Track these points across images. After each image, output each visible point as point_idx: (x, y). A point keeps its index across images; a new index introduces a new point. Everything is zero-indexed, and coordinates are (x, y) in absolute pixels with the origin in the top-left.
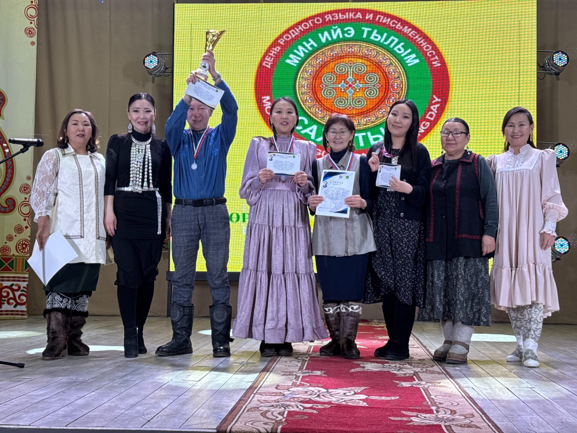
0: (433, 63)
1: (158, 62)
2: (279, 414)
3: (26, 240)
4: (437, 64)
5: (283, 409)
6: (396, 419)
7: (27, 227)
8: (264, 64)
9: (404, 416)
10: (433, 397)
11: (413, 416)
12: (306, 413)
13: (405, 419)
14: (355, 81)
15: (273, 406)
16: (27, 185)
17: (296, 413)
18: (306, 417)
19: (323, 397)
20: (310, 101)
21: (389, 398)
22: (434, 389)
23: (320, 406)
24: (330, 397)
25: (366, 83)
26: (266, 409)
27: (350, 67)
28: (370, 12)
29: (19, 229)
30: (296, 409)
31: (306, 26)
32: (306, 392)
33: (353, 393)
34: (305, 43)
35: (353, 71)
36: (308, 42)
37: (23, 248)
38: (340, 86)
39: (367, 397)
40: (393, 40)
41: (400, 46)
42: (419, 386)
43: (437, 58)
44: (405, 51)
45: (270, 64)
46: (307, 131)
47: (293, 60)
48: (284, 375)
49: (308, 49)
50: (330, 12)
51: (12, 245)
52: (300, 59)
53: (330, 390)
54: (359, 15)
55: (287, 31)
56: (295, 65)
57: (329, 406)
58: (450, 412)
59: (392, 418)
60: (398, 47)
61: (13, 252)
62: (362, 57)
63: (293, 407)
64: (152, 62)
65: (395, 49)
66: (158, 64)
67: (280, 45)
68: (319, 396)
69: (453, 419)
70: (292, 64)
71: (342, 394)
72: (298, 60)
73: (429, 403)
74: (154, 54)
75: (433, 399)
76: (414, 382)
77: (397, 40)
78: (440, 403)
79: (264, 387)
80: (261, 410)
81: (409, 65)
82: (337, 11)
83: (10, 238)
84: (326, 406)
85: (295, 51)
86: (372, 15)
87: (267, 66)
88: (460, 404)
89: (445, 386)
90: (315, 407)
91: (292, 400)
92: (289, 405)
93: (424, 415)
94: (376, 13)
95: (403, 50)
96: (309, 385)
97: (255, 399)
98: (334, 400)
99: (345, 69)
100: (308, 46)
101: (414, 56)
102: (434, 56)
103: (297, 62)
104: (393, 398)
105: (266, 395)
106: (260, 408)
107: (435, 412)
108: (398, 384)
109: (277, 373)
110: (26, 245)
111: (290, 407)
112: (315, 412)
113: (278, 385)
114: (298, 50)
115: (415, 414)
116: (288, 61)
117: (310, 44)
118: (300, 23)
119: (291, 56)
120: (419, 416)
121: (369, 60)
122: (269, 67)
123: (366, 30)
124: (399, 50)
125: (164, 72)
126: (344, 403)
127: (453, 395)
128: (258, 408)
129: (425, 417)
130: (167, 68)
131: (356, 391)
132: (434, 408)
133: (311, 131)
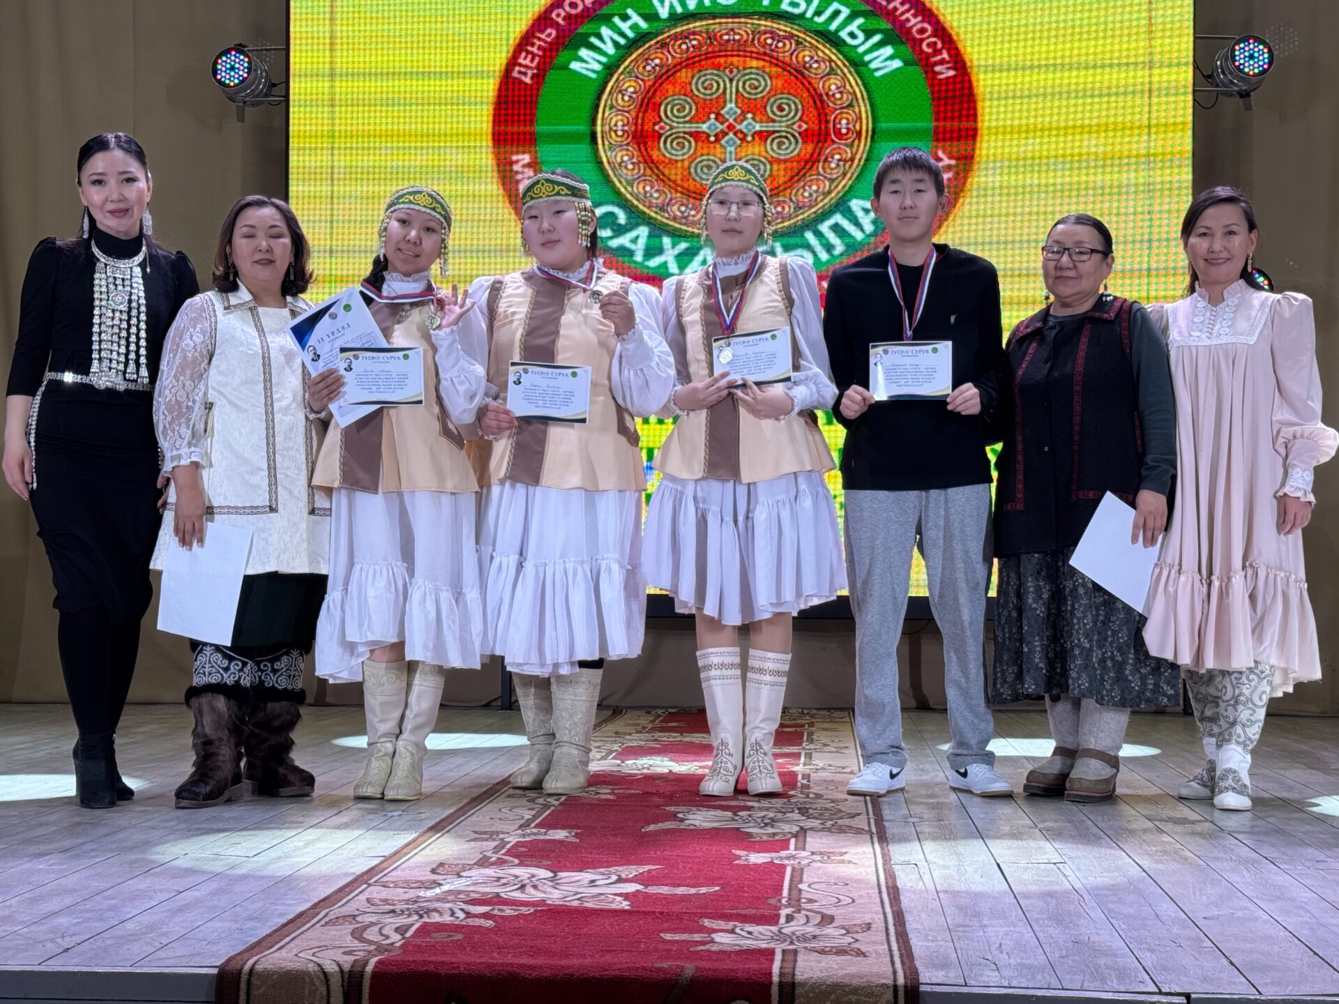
0: (938, 69)
1: (249, 69)
2: (397, 930)
4: (945, 72)
5: (416, 917)
6: (677, 937)
8: (515, 74)
9: (702, 929)
10: (803, 886)
11: (722, 931)
12: (463, 927)
13: (697, 937)
14: (744, 113)
15: (393, 911)
17: (441, 927)
18: (459, 937)
19: (532, 891)
20: (630, 167)
21: (693, 891)
22: (819, 868)
23: (508, 911)
24: (550, 890)
25: (773, 121)
26: (373, 919)
27: (731, 80)
30: (447, 919)
32: (499, 879)
33: (614, 878)
34: (616, 20)
35: (737, 91)
36: (625, 18)
38: (704, 127)
39: (640, 887)
40: (836, 13)
41: (853, 27)
42: (786, 862)
43: (945, 55)
44: (867, 39)
45: (530, 73)
46: (624, 240)
47: (587, 63)
48: (475, 840)
49: (622, 34)
52: (604, 59)
53: (561, 874)
56: (593, 76)
57: (532, 910)
58: (818, 919)
59: (668, 937)
60: (849, 29)
62: (759, 56)
63: (441, 914)
64: (233, 70)
65: (843, 35)
66: (248, 73)
67: (554, 25)
68: (523, 887)
69: (815, 937)
70: (585, 72)
71: (586, 882)
72: (599, 62)
73: (784, 901)
74: (238, 47)
75: (800, 891)
76: (784, 853)
77: (845, 12)
78: (810, 901)
79: (404, 870)
80: (358, 922)
81: (878, 74)
84: (524, 910)
85: (593, 40)
87: (523, 78)
88: (858, 901)
89: (850, 862)
90: (496, 912)
91: (452, 898)
92: (435, 910)
93: (750, 929)
95: (861, 36)
96: (517, 861)
97: (363, 897)
98: (554, 896)
99: (718, 85)
100: (625, 26)
101: (888, 50)
102: (937, 52)
103: (598, 67)
104: (703, 890)
105: (396, 886)
106: (359, 919)
107: (782, 920)
108: (739, 857)
109: (458, 836)
111: (435, 914)
112: (489, 923)
113: (442, 864)
114: (599, 37)
115: (730, 925)
116: (575, 66)
117: (629, 23)
119: (583, 52)
120: (738, 930)
121: (775, 61)
122: (528, 80)
124: (852, 35)
125: (266, 95)
126: (576, 903)
127: (859, 881)
128: (354, 917)
129: (750, 933)
130: (274, 85)
131: (623, 876)
132: (784, 912)
133: (635, 241)
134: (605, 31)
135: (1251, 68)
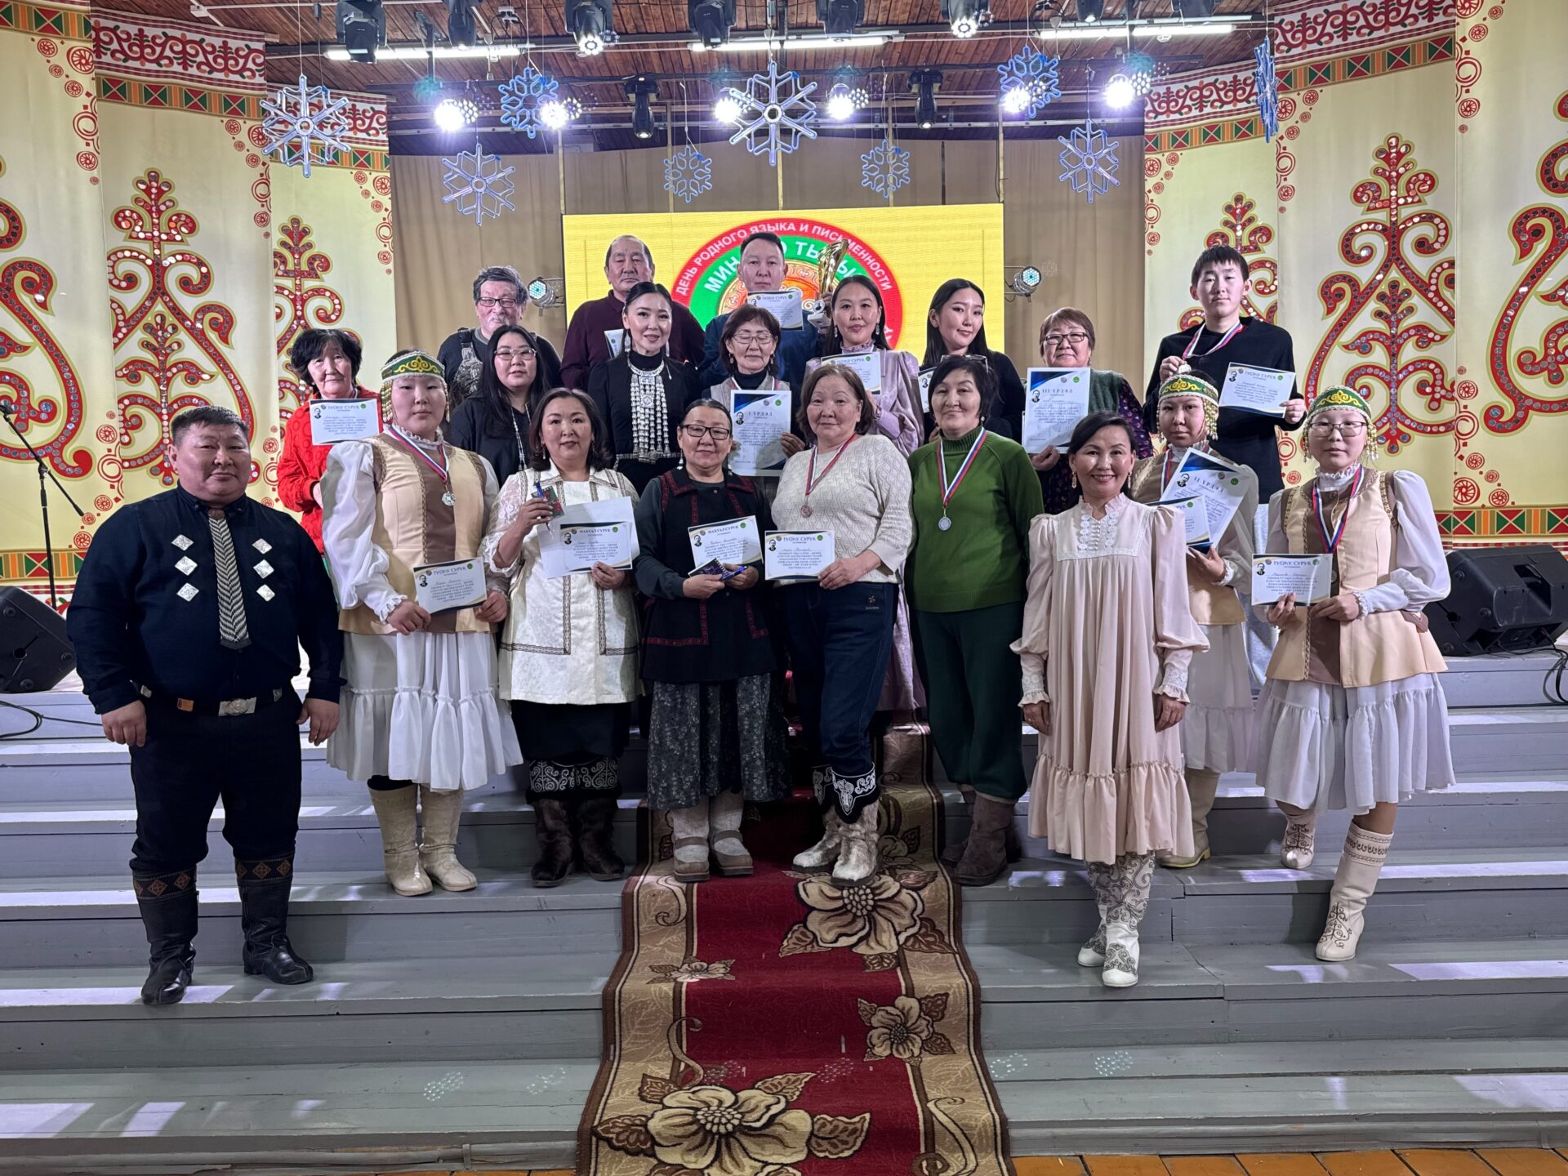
0: (883, 285)
4: (887, 286)
28: (805, 222)
31: (727, 241)
34: (727, 263)
36: (731, 262)
41: (843, 266)
43: (886, 278)
45: (683, 289)
47: (713, 285)
49: (730, 270)
50: (757, 223)
52: (721, 283)
54: (792, 227)
55: (704, 249)
56: (716, 291)
67: (696, 266)
70: (712, 289)
74: (540, 279)
82: (765, 222)
85: (716, 273)
86: (807, 226)
94: (812, 223)
95: (846, 269)
100: (730, 266)
102: (882, 277)
103: (719, 287)
114: (719, 272)
116: (707, 286)
117: (733, 264)
118: (720, 238)
119: (711, 279)
122: (684, 294)
123: (801, 244)
124: (843, 270)
134: (721, 269)
135: (1031, 283)
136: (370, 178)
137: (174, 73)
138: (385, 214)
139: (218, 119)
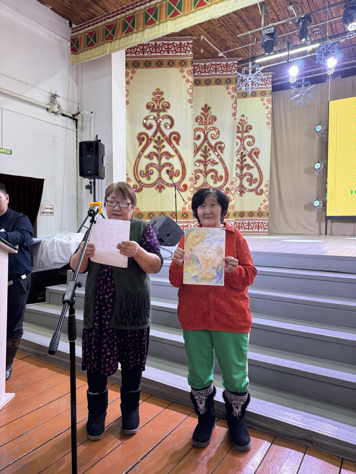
3: (267, 205)
7: (267, 200)
16: (267, 184)
29: (265, 201)
37: (266, 208)
51: (262, 207)
61: (263, 209)
83: (261, 204)
110: (267, 207)
136: (266, 99)
137: (213, 74)
138: (269, 110)
139: (224, 86)
